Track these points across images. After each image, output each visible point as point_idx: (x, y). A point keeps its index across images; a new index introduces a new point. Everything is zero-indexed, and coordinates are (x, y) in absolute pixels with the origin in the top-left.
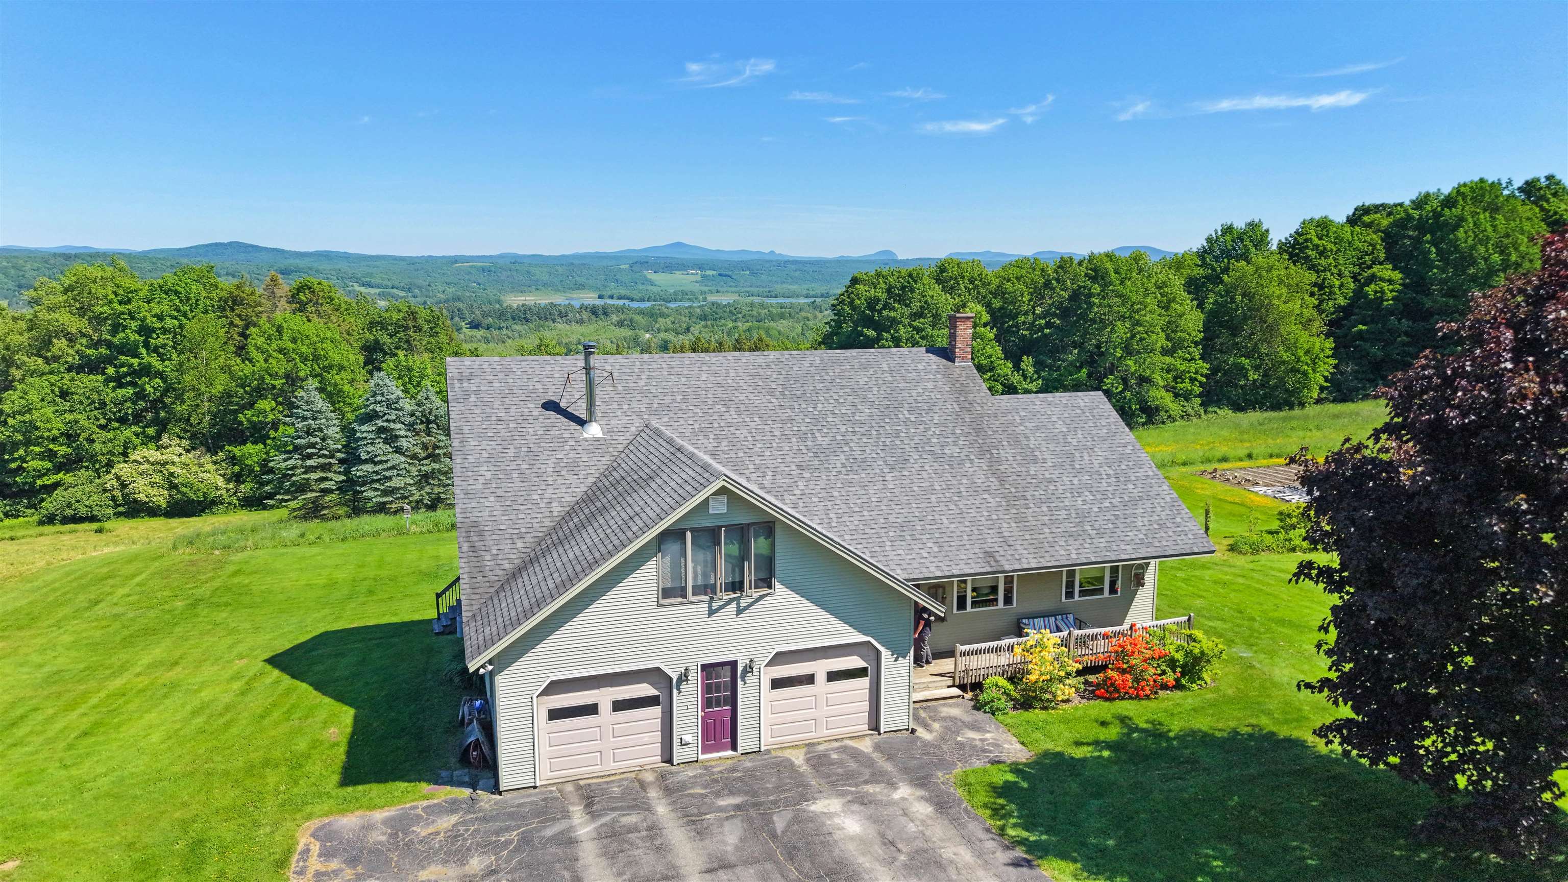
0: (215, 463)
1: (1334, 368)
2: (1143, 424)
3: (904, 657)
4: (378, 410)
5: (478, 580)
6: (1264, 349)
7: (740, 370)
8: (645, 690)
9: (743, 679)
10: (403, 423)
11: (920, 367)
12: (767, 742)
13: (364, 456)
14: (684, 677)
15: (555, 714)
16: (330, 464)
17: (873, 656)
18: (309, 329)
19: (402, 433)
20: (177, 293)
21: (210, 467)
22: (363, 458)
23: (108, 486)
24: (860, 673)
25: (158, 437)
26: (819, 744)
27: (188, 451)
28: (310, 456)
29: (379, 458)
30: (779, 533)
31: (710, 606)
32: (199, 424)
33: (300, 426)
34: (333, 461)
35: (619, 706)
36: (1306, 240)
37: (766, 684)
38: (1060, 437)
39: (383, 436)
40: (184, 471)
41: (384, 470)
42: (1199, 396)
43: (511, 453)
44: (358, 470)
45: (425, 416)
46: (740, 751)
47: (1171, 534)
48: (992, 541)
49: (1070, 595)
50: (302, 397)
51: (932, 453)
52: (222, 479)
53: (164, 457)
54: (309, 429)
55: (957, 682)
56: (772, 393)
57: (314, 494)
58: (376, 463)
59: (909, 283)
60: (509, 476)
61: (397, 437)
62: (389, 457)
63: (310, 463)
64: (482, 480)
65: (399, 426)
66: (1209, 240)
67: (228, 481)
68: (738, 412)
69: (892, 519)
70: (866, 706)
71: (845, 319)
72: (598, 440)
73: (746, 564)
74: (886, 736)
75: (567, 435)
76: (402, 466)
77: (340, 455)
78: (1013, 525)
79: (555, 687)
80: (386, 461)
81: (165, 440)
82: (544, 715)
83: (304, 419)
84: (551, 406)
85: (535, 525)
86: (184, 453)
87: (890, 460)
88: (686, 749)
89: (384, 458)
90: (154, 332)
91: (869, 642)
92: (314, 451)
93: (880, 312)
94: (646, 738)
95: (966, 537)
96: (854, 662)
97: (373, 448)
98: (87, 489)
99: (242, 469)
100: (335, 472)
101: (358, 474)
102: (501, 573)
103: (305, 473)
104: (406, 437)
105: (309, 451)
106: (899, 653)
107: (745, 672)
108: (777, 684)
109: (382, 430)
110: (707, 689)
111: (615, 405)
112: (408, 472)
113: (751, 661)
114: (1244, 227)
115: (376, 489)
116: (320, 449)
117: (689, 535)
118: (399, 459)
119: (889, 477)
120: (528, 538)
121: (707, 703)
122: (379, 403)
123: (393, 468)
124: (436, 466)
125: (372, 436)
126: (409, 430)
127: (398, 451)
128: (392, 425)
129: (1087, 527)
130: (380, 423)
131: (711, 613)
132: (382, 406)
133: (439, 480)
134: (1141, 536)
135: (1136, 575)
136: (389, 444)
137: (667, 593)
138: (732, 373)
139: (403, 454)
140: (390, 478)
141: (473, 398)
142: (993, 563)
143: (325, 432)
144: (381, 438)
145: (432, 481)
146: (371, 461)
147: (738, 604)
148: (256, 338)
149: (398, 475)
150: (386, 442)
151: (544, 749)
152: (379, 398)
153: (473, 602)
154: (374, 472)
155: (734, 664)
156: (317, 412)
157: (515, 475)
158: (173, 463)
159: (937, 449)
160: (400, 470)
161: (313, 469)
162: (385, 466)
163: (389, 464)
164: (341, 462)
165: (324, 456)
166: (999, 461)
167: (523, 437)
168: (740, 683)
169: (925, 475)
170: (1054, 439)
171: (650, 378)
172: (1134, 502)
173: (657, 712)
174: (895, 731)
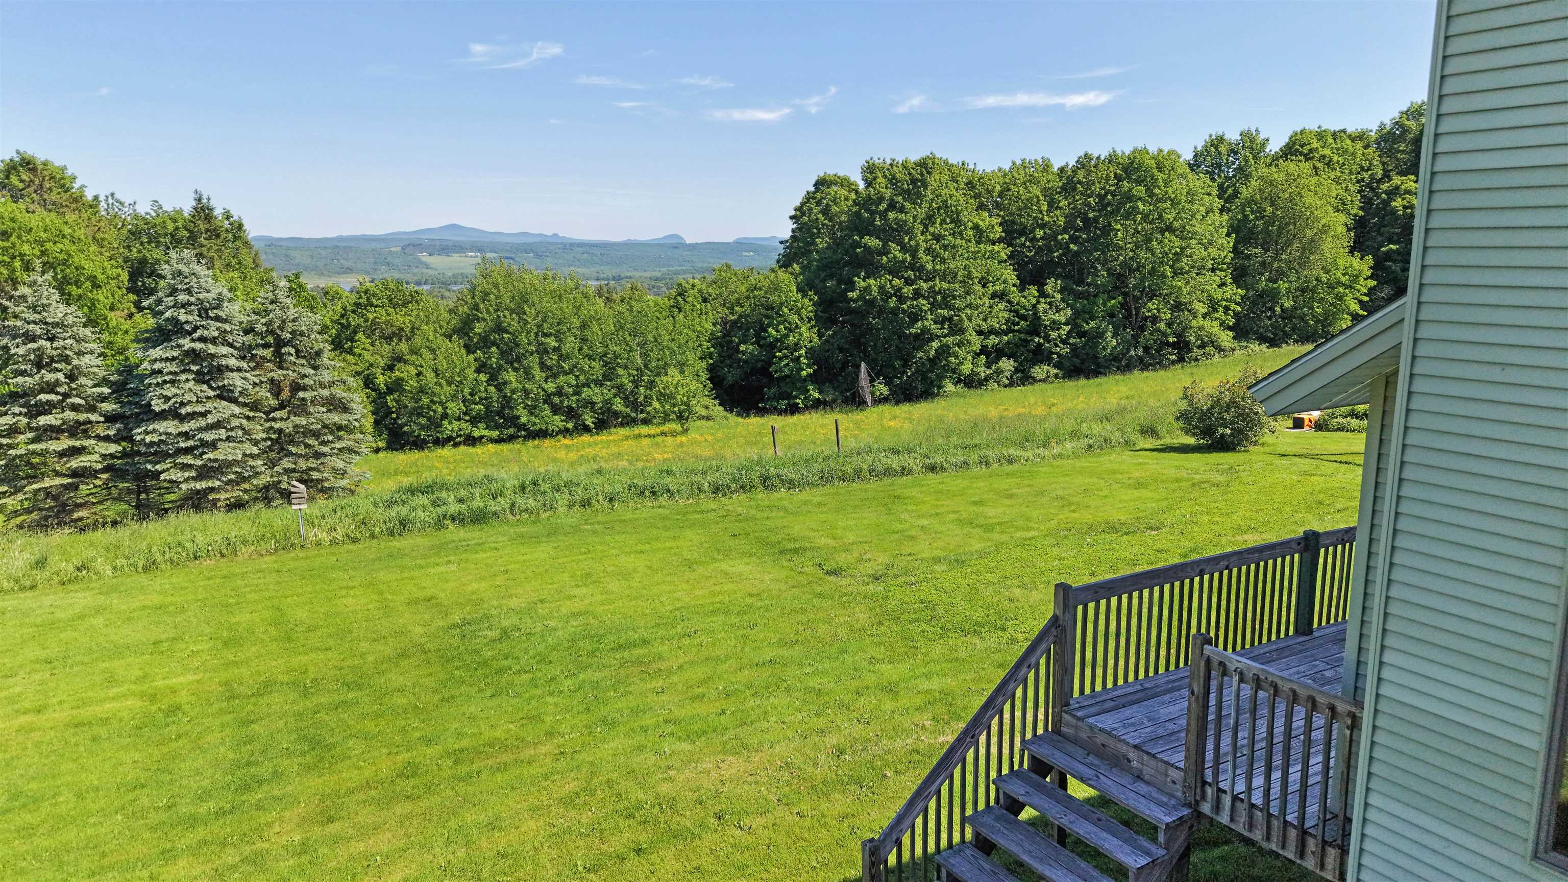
4: (183, 318)
10: (231, 345)
13: (158, 405)
16: (88, 423)
19: (232, 362)
22: (157, 409)
28: (45, 409)
29: (189, 409)
33: (21, 351)
34: (94, 417)
39: (194, 368)
41: (201, 430)
42: (1233, 327)
44: (147, 433)
45: (272, 332)
50: (23, 297)
54: (40, 357)
57: (58, 481)
58: (182, 419)
59: (922, 175)
61: (221, 370)
62: (209, 405)
63: (43, 420)
65: (225, 350)
66: (1197, 152)
71: (819, 232)
76: (235, 423)
77: (109, 407)
80: (204, 415)
83: (30, 338)
89: (200, 408)
92: (53, 397)
93: (884, 215)
97: (174, 390)
100: (99, 438)
101: (148, 439)
103: (36, 440)
104: (239, 370)
105: (43, 397)
109: (194, 356)
112: (246, 432)
114: (1238, 137)
115: (186, 467)
116: (66, 396)
118: (227, 409)
122: (183, 306)
123: (217, 425)
124: (302, 421)
125: (173, 367)
126: (243, 358)
127: (225, 395)
128: (212, 349)
130: (187, 343)
132: (190, 313)
133: (307, 446)
136: (207, 383)
139: (234, 401)
140: (213, 445)
143: (75, 362)
144: (189, 371)
145: (294, 450)
146: (174, 414)
149: (228, 439)
150: (200, 378)
152: (182, 297)
154: (180, 434)
156: (56, 325)
160: (232, 429)
161: (54, 432)
162: (202, 423)
163: (210, 419)
164: (110, 419)
165: (75, 408)
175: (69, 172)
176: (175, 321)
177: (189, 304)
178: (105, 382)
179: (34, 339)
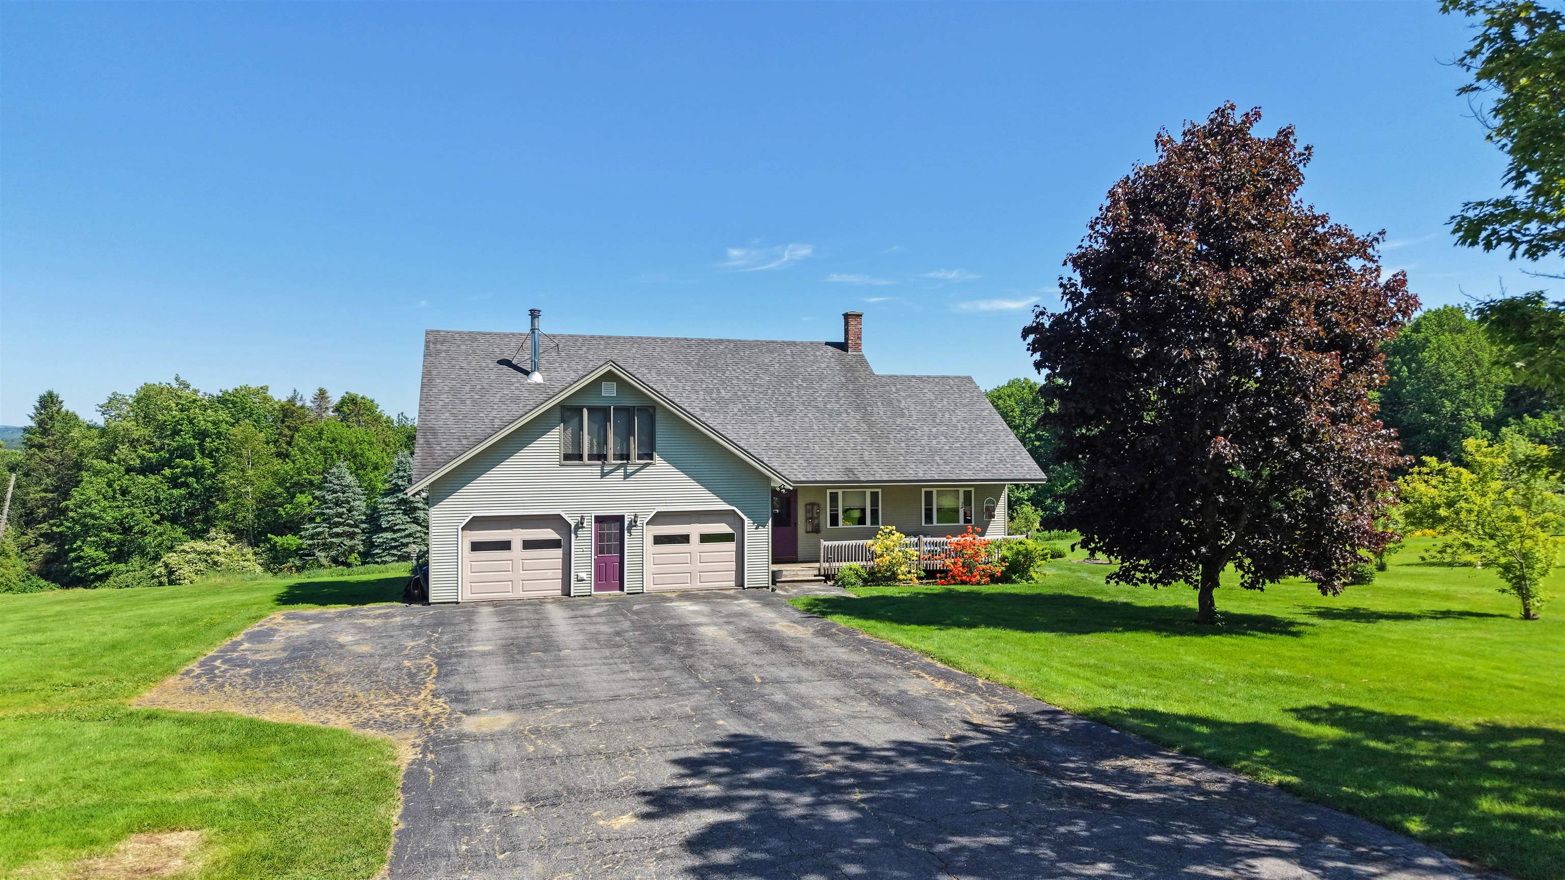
0: (255, 554)
3: (764, 526)
4: (400, 483)
7: (665, 349)
8: (549, 534)
9: (629, 532)
11: (818, 353)
12: (649, 586)
13: (384, 525)
14: (580, 525)
15: (477, 547)
16: (355, 534)
17: (737, 523)
21: (250, 556)
22: (384, 527)
23: (156, 573)
24: (727, 537)
25: (206, 531)
26: (692, 591)
27: (231, 544)
28: (337, 525)
29: (398, 527)
30: (659, 417)
31: (602, 470)
32: (244, 519)
33: (330, 498)
34: (356, 530)
35: (528, 545)
37: (648, 539)
38: (928, 402)
39: (403, 508)
40: (227, 560)
41: (402, 537)
43: (467, 388)
46: (625, 591)
47: (1008, 466)
48: (853, 461)
49: (929, 518)
50: (334, 474)
51: (816, 407)
52: (259, 567)
53: (211, 548)
54: (338, 501)
55: (822, 572)
56: (689, 363)
58: (395, 532)
60: (463, 402)
62: (407, 526)
63: (335, 530)
64: (441, 403)
68: (658, 373)
69: (772, 444)
70: (733, 565)
72: (539, 384)
73: (632, 438)
74: (748, 590)
75: (514, 380)
76: (418, 535)
77: (364, 526)
78: (874, 453)
79: (476, 523)
80: (404, 530)
81: (212, 534)
82: (467, 546)
84: (503, 362)
86: (228, 545)
87: (779, 409)
88: (581, 584)
89: (403, 527)
90: (210, 436)
91: (733, 510)
92: (340, 520)
94: (549, 574)
95: (832, 459)
96: (723, 528)
97: (393, 518)
98: (138, 576)
105: (336, 519)
106: (760, 524)
107: (630, 527)
108: (659, 540)
109: (404, 501)
110: (600, 537)
111: (557, 365)
113: (636, 516)
115: (394, 555)
116: (346, 519)
117: (585, 411)
119: (776, 419)
121: (600, 550)
125: (393, 507)
129: (937, 458)
131: (603, 475)
135: (987, 508)
137: (567, 457)
138: (658, 349)
140: (406, 545)
142: (851, 475)
143: (352, 504)
144: (400, 509)
146: (390, 529)
147: (625, 470)
148: (300, 440)
149: (414, 543)
150: (405, 513)
151: (466, 574)
152: (401, 474)
154: (392, 539)
155: (621, 518)
156: (346, 486)
157: (468, 402)
158: (218, 554)
159: (821, 405)
160: (416, 538)
161: (338, 535)
162: (403, 534)
163: (407, 532)
164: (363, 531)
165: (348, 525)
166: (872, 414)
167: (479, 379)
168: (626, 534)
169: (807, 419)
170: (923, 404)
171: (589, 349)
172: (981, 445)
173: (558, 553)
174: (757, 588)
175: (376, 402)
176: (396, 484)
177: (404, 476)
178: (365, 514)
179: (336, 492)
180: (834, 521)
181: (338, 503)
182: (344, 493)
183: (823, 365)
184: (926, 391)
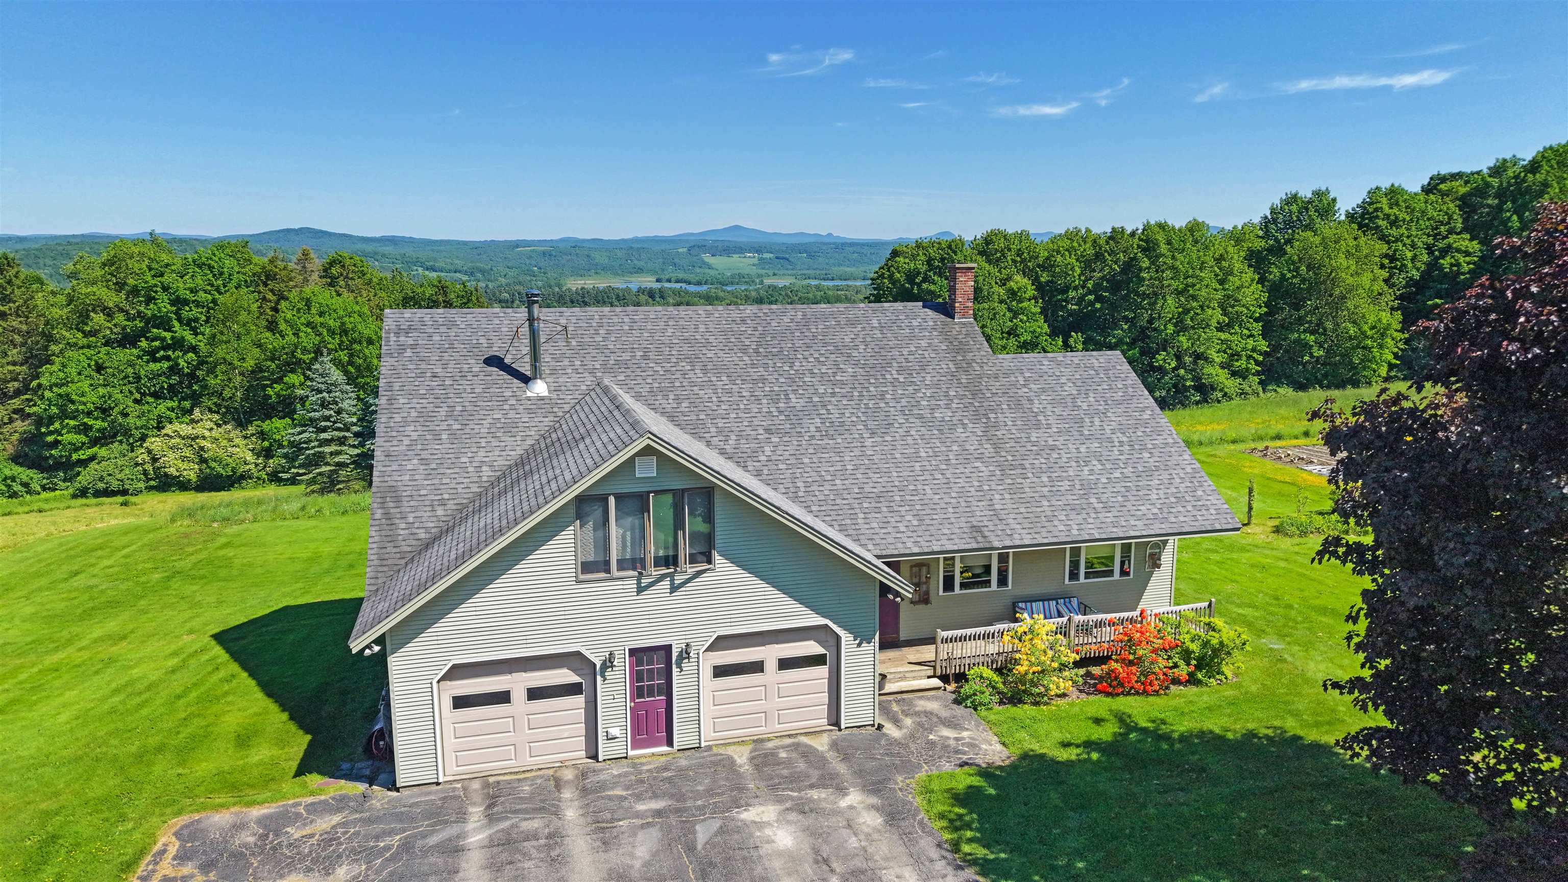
0: (245, 437)
1: (1405, 343)
2: (1197, 403)
3: (868, 643)
5: (388, 550)
6: (1329, 325)
7: (711, 325)
8: (564, 676)
9: (679, 666)
11: (915, 323)
12: (708, 736)
14: (608, 663)
15: (460, 702)
16: (345, 437)
17: (832, 641)
18: (337, 302)
20: (210, 268)
21: (239, 441)
23: (139, 460)
24: (818, 660)
25: (190, 412)
26: (769, 740)
27: (219, 426)
28: (324, 430)
30: (718, 500)
31: (639, 583)
32: (231, 398)
33: (314, 399)
34: (347, 434)
35: (535, 694)
36: (1376, 210)
37: (706, 672)
38: (1069, 400)
40: (214, 446)
42: (1258, 373)
43: (443, 412)
46: (676, 747)
47: (1190, 508)
48: (981, 514)
49: (1074, 576)
50: (317, 370)
51: (921, 417)
52: (251, 454)
53: (195, 431)
54: (323, 402)
55: (939, 672)
56: (744, 350)
57: (329, 468)
59: (948, 254)
60: (437, 437)
63: (324, 436)
64: (406, 441)
66: (1273, 211)
67: (258, 455)
68: (705, 371)
69: (867, 489)
70: (824, 698)
72: (542, 399)
73: (680, 533)
74: (847, 732)
75: (508, 393)
77: (356, 429)
78: (1007, 496)
79: (456, 672)
81: (197, 413)
82: (447, 703)
83: (319, 391)
84: (494, 361)
85: (460, 490)
86: (215, 427)
87: (871, 424)
88: (613, 744)
90: (187, 305)
91: (828, 625)
92: (328, 424)
93: (919, 285)
94: (566, 731)
95: (951, 510)
96: (812, 648)
98: (120, 463)
99: (271, 445)
100: (350, 446)
102: (414, 543)
103: (320, 446)
105: (323, 424)
106: (862, 638)
107: (681, 658)
108: (720, 672)
110: (637, 676)
111: (566, 362)
113: (687, 645)
114: (1309, 195)
116: (335, 422)
117: (612, 500)
119: (868, 442)
120: (451, 505)
121: (638, 692)
129: (1093, 500)
131: (640, 590)
134: (1155, 511)
135: (1152, 555)
137: (587, 567)
138: (702, 328)
141: (409, 353)
142: (980, 539)
143: (340, 405)
147: (672, 581)
148: (287, 312)
151: (447, 741)
153: (380, 575)
155: (668, 648)
156: (332, 384)
157: (444, 436)
158: (204, 438)
159: (926, 413)
161: (328, 442)
164: (357, 435)
165: (339, 429)
166: (996, 426)
167: (458, 395)
168: (675, 670)
169: (910, 440)
170: (1062, 402)
171: (609, 333)
172: (1149, 473)
173: (579, 701)
174: (859, 727)
180: (949, 584)
181: (324, 405)
182: (329, 392)
183: (924, 343)
184: (1063, 380)
